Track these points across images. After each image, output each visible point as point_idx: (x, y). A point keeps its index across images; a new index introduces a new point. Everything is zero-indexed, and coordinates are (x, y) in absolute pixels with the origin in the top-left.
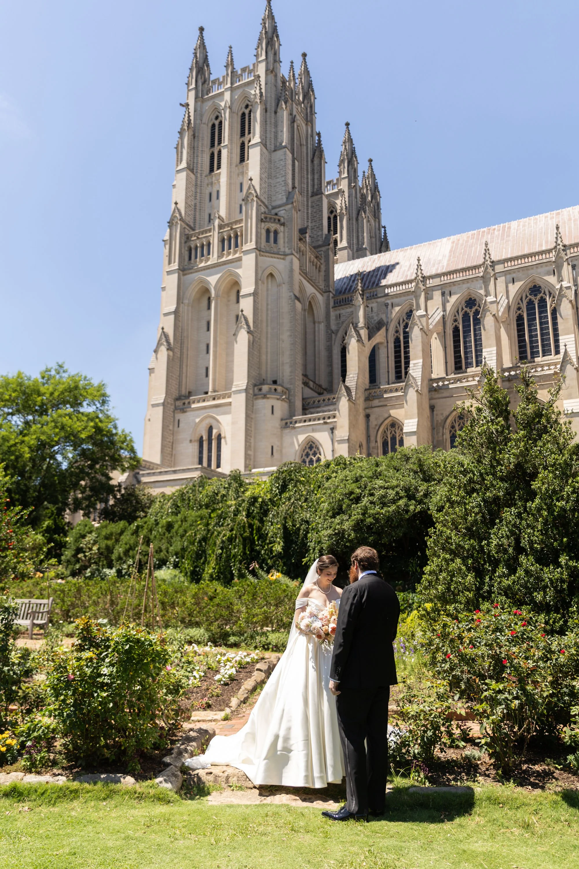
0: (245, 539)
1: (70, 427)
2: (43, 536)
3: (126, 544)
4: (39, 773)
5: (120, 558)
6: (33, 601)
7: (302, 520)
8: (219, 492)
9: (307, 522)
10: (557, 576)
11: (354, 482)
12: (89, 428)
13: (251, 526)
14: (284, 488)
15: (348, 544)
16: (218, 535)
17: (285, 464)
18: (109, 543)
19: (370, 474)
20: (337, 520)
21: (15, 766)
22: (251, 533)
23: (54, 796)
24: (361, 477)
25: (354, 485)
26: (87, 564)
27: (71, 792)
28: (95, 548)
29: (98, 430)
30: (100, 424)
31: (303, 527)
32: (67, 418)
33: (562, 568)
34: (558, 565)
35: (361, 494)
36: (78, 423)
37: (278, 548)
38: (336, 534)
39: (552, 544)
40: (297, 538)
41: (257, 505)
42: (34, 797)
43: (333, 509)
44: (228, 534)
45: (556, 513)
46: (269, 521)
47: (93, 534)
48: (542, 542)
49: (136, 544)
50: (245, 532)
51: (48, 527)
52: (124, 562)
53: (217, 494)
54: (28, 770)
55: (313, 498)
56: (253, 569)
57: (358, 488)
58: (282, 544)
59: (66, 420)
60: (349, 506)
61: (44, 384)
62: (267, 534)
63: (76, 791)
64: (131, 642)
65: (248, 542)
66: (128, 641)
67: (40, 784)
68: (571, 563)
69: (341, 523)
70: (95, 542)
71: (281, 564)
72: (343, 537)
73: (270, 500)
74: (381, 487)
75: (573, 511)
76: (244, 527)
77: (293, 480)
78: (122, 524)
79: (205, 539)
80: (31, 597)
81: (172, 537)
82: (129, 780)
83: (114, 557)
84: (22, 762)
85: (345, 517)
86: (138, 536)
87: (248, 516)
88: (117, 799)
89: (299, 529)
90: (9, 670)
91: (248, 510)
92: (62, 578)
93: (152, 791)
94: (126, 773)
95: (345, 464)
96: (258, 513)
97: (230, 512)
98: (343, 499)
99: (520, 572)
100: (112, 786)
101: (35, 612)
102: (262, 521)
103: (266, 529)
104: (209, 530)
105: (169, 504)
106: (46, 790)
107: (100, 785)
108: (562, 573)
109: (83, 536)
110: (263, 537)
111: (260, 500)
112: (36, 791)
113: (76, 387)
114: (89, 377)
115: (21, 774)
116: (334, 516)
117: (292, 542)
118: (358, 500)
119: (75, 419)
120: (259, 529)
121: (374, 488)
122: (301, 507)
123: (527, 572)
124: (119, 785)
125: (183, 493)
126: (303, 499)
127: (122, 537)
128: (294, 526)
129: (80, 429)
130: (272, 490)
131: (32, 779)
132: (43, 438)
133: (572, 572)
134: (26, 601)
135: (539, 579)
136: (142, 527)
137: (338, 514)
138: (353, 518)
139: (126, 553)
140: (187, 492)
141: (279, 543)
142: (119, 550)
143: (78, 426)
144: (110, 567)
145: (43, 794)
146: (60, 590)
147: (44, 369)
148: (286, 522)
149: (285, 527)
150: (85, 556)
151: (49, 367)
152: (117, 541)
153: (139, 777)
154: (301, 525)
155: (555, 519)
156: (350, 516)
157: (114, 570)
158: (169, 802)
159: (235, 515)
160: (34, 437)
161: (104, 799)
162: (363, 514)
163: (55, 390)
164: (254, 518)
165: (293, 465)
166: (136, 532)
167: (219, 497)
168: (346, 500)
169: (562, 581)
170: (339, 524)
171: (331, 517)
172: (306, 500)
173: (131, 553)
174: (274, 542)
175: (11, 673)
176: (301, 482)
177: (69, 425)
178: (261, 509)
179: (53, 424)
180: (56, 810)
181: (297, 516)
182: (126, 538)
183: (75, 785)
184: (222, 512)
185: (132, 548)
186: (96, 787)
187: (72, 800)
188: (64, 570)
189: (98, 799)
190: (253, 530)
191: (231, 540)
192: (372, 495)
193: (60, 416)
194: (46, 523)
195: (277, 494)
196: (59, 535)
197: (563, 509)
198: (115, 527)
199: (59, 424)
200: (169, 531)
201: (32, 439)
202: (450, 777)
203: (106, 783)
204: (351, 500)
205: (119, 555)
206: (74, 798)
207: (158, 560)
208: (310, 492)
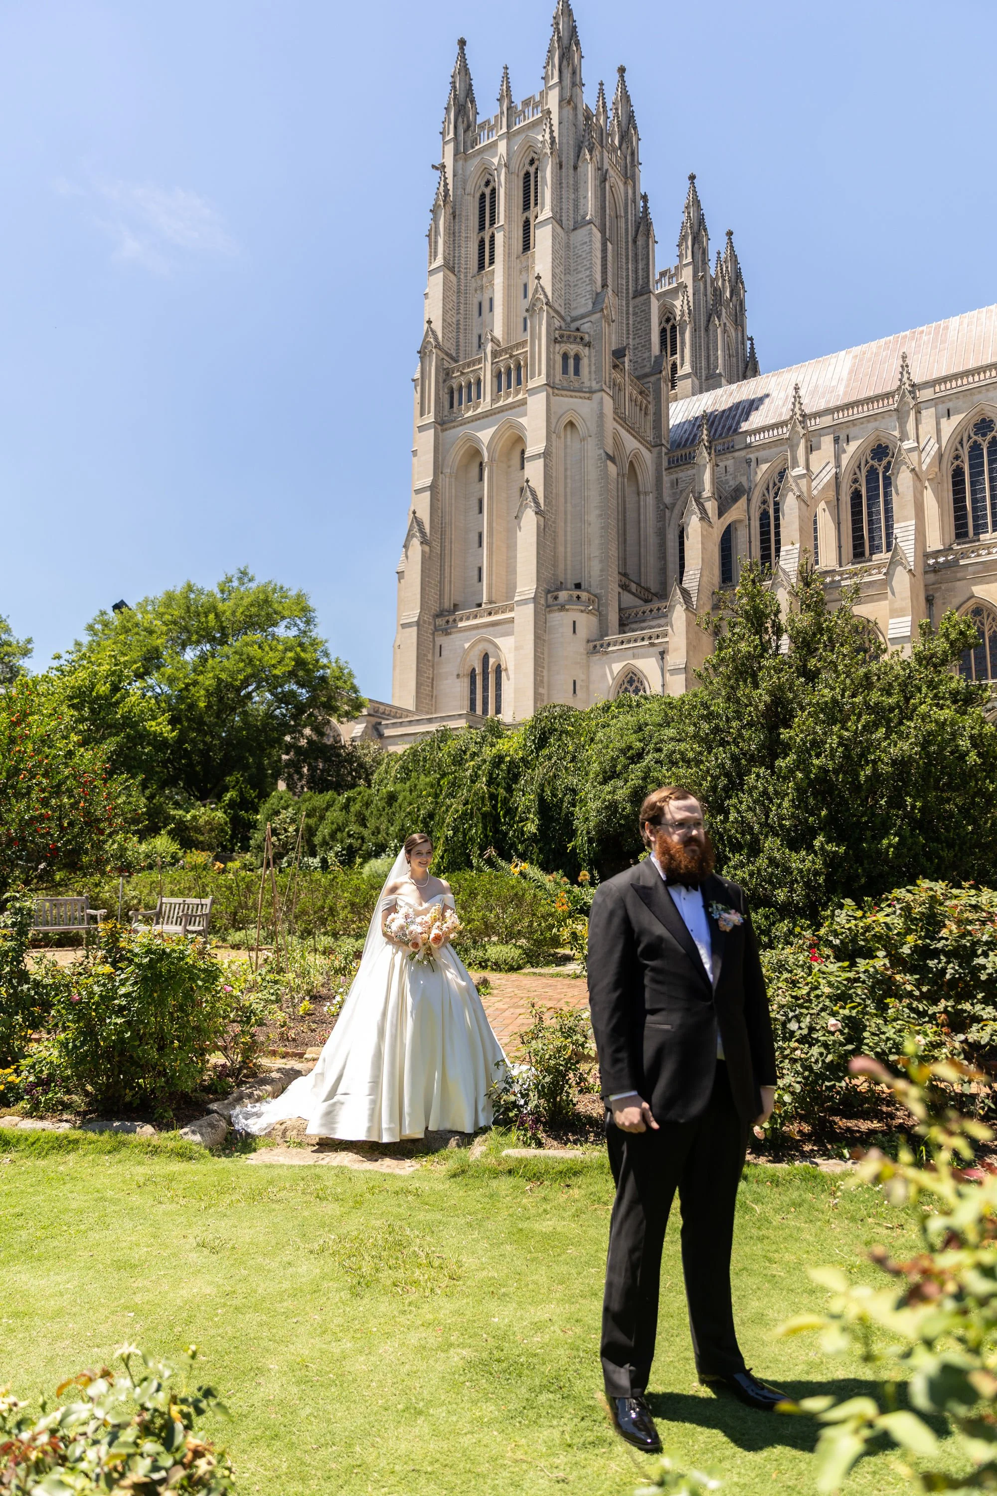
0: (485, 816)
1: (260, 660)
2: (225, 812)
3: (332, 823)
4: (41, 1118)
5: (325, 843)
6: (188, 900)
7: (567, 788)
8: (467, 749)
9: (574, 791)
10: (808, 864)
11: (635, 732)
12: (287, 661)
13: (493, 797)
14: (542, 742)
15: (622, 822)
16: (447, 811)
17: (544, 709)
18: (312, 821)
19: (658, 719)
20: (608, 788)
21: (13, 1109)
22: (494, 807)
23: (46, 1147)
24: (647, 725)
25: (634, 736)
26: (281, 850)
27: (70, 1142)
28: (291, 829)
29: (300, 663)
30: (302, 655)
31: (568, 797)
32: (256, 647)
33: (816, 855)
34: (810, 848)
35: (643, 749)
36: (271, 654)
37: (531, 828)
38: (607, 807)
39: (806, 820)
40: (559, 814)
41: (503, 767)
42: (23, 1147)
43: (605, 772)
44: (461, 808)
45: (812, 776)
46: (520, 790)
47: (290, 809)
48: (793, 816)
49: (346, 825)
50: (484, 805)
51: (230, 800)
52: (331, 848)
53: (465, 752)
54: (28, 1115)
55: (585, 755)
56: (489, 857)
57: (640, 741)
58: (537, 822)
59: (254, 651)
60: (626, 767)
61: (224, 600)
62: (517, 808)
63: (76, 1141)
65: (491, 820)
66: (149, 952)
67: (34, 1130)
68: (828, 847)
69: (613, 792)
70: (293, 821)
71: (536, 850)
72: (616, 811)
73: (522, 759)
74: (672, 739)
75: (836, 772)
76: (483, 798)
77: (556, 730)
78: (329, 795)
79: (431, 816)
81: (394, 814)
82: (148, 1129)
83: (317, 840)
84: (24, 1105)
85: (620, 783)
86: (348, 812)
87: (489, 783)
88: (124, 1152)
89: (562, 801)
90: (29, 989)
91: (491, 774)
92: (250, 870)
93: (171, 1145)
94: (147, 1119)
95: (630, 706)
96: (504, 778)
97: (465, 777)
98: (618, 757)
99: (762, 861)
100: (122, 1137)
101: (192, 916)
102: (509, 790)
103: (515, 801)
104: (437, 803)
105: (397, 766)
106: (38, 1139)
107: (106, 1135)
108: (814, 862)
109: (277, 813)
110: (511, 812)
111: (508, 759)
112: (27, 1139)
113: (266, 601)
114: (286, 587)
115: (17, 1119)
116: (605, 782)
117: (552, 819)
118: (639, 756)
119: (267, 648)
120: (505, 801)
121: (662, 741)
122: (566, 769)
123: (772, 861)
124: (132, 1135)
125: (416, 751)
126: (569, 757)
127: (328, 814)
128: (554, 795)
129: (273, 662)
130: (525, 745)
131: (29, 1125)
132: (223, 676)
133: (832, 860)
134: (180, 900)
135: (788, 870)
136: (354, 799)
137: (611, 778)
138: (629, 784)
139: (333, 835)
140: (424, 750)
141: (533, 822)
142: (324, 831)
143: (271, 658)
144: (314, 855)
145: (33, 1144)
147: (223, 579)
148: (543, 791)
149: (541, 800)
150: (279, 840)
151: (229, 575)
152: (322, 818)
153: (162, 1125)
154: (565, 795)
155: (811, 783)
156: (626, 781)
157: (318, 859)
158: (191, 1158)
159: (473, 782)
160: (211, 675)
161: (110, 1152)
162: (644, 779)
163: (238, 606)
164: (498, 785)
165: (557, 709)
166: (346, 807)
167: (467, 757)
168: (622, 759)
169: (817, 873)
170: (610, 793)
171: (601, 784)
172: (574, 759)
173: (339, 836)
174: (527, 819)
176: (567, 733)
177: (259, 657)
178: (509, 773)
179: (237, 657)
180: (41, 1163)
181: (558, 783)
182: (334, 815)
183: (77, 1134)
184: (456, 778)
185: (340, 829)
186: (102, 1138)
187: (68, 1152)
188: (253, 859)
189: (101, 1152)
190: (497, 802)
191: (464, 817)
192: (659, 750)
193: (247, 644)
194: (229, 795)
195: (532, 751)
196: (246, 812)
197: (823, 769)
198: (320, 800)
199: (244, 657)
200: (390, 805)
201: (208, 680)
202: (571, 1138)
203: (116, 1131)
204: (628, 758)
205: (324, 838)
206: (73, 1150)
207: (376, 845)
208: (580, 747)
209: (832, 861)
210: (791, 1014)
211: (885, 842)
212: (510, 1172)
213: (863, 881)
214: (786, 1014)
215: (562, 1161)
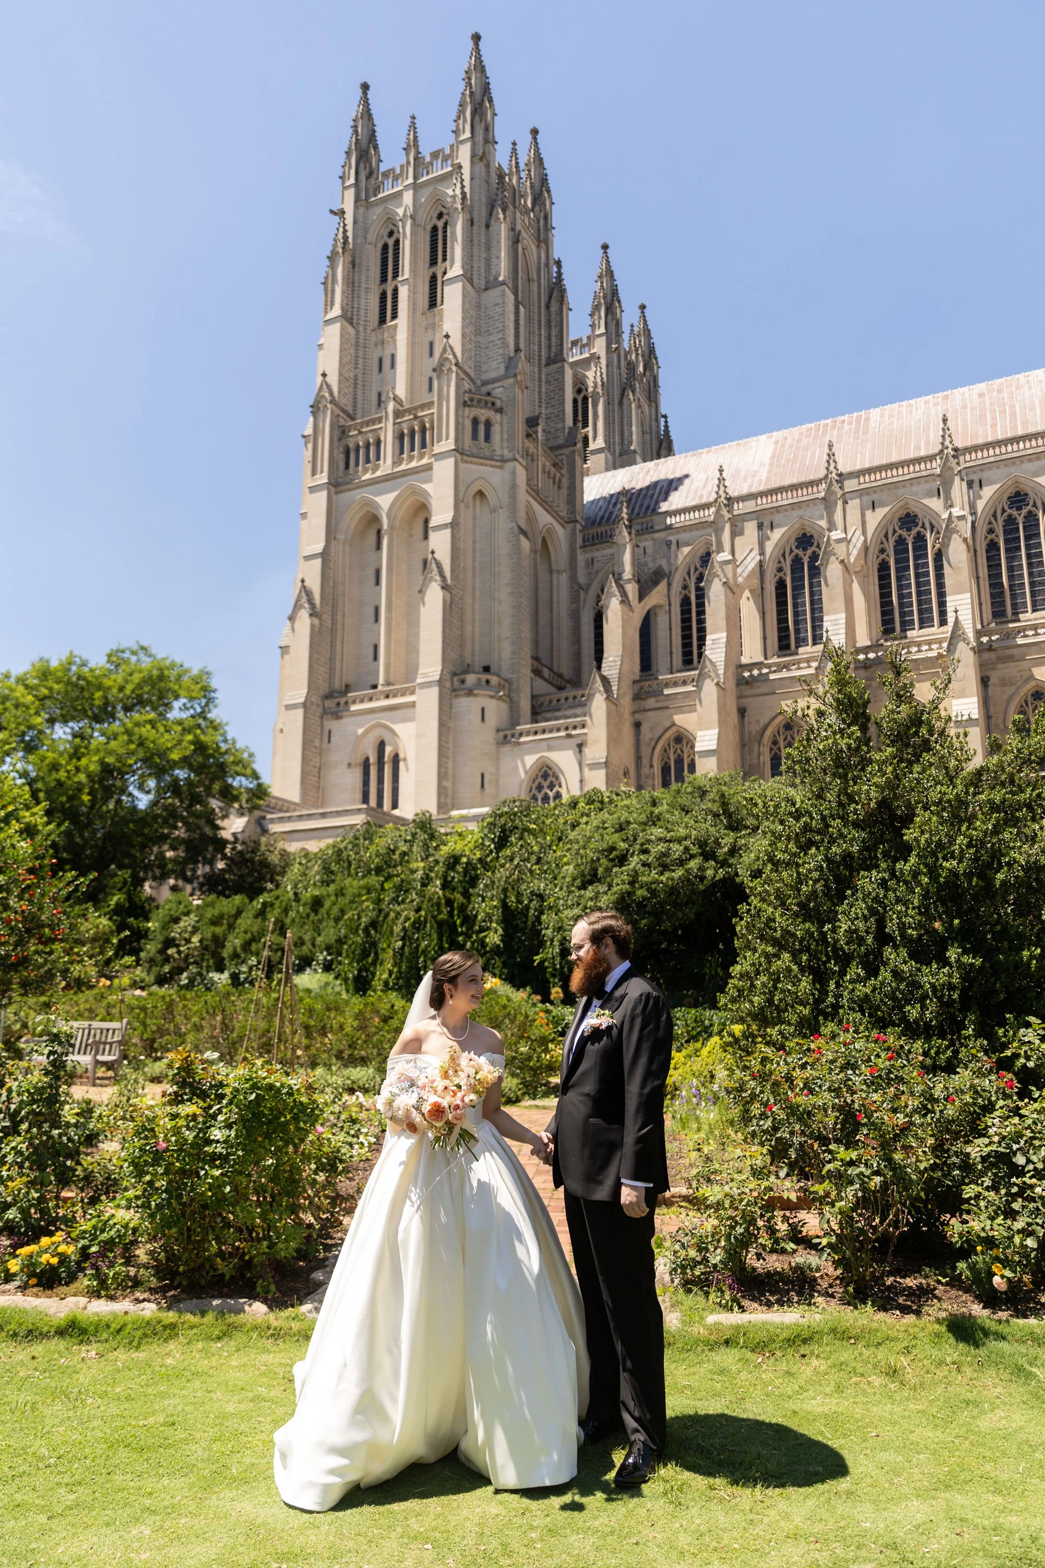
0: (440, 924)
1: (153, 742)
2: (110, 919)
3: (246, 932)
4: (112, 1298)
5: (235, 956)
6: (96, 1024)
7: (532, 893)
8: (396, 848)
9: (541, 897)
10: (943, 979)
11: (617, 831)
12: (185, 744)
13: (449, 903)
14: (502, 842)
16: (397, 918)
17: (504, 802)
18: (218, 930)
19: (643, 818)
20: (589, 893)
21: (73, 1287)
22: (451, 914)
23: (139, 1334)
24: (628, 823)
25: (616, 835)
26: (182, 964)
27: (165, 1327)
28: (195, 939)
29: (200, 747)
30: (203, 738)
31: (534, 904)
32: (148, 727)
33: (951, 967)
34: (945, 962)
35: (628, 850)
36: (167, 736)
37: (494, 938)
39: (936, 929)
40: (525, 923)
41: (459, 868)
42: (105, 1335)
43: (583, 875)
44: (412, 915)
45: (942, 880)
46: (479, 895)
47: (192, 916)
48: (920, 925)
49: (262, 933)
50: (440, 912)
51: (117, 904)
52: (243, 962)
53: (393, 852)
54: (95, 1294)
55: (550, 856)
57: (623, 840)
58: (500, 931)
59: (146, 730)
60: (608, 870)
61: (110, 673)
62: (476, 916)
63: (173, 1326)
64: (258, 1088)
65: (447, 929)
66: (254, 1087)
67: (115, 1315)
68: (965, 959)
69: (596, 898)
70: (195, 930)
71: (499, 963)
73: (480, 860)
74: (660, 839)
75: (969, 876)
76: (438, 904)
77: (516, 828)
78: (238, 899)
79: (374, 924)
80: (92, 1019)
81: (320, 921)
82: (259, 1308)
83: (226, 953)
84: (84, 1282)
85: (602, 888)
86: (265, 919)
87: (444, 887)
88: (240, 1337)
89: (527, 908)
90: (60, 1135)
91: (445, 877)
92: (142, 988)
93: (295, 1326)
94: (253, 1297)
95: (602, 802)
96: (460, 882)
97: (415, 880)
98: (598, 859)
99: (885, 974)
100: (232, 1318)
101: (100, 1042)
102: (466, 895)
103: (474, 908)
104: (380, 911)
105: (316, 868)
106: (125, 1325)
107: (210, 1317)
108: (950, 976)
109: (176, 920)
110: (469, 920)
111: (464, 860)
112: (108, 1326)
113: (161, 677)
114: (185, 663)
115: (83, 1300)
116: (583, 887)
117: (516, 928)
118: (622, 860)
119: (162, 729)
120: (463, 908)
121: (649, 841)
122: (531, 871)
123: (896, 974)
124: (242, 1315)
125: (340, 850)
126: (534, 858)
127: (239, 921)
128: (519, 901)
129: (169, 745)
130: (482, 844)
131: (101, 1307)
132: (110, 760)
135: (916, 985)
136: (272, 905)
137: (591, 882)
138: (615, 889)
139: (246, 946)
140: (346, 848)
141: (496, 932)
142: (234, 942)
143: (166, 740)
144: (220, 969)
145: (119, 1331)
146: (139, 1008)
147: (112, 648)
148: (506, 896)
149: (504, 905)
150: (179, 952)
151: (120, 645)
152: (231, 927)
153: (274, 1304)
154: (531, 901)
155: (941, 887)
156: (610, 886)
157: (226, 975)
159: (424, 885)
160: (95, 758)
161: (219, 1338)
162: (632, 883)
163: (127, 682)
164: (454, 889)
165: (517, 804)
166: (262, 914)
167: (396, 857)
168: (604, 861)
169: (952, 987)
170: (591, 899)
171: (579, 888)
172: (538, 861)
173: (254, 947)
174: (488, 929)
175: (65, 1139)
176: (530, 832)
177: (152, 739)
178: (465, 876)
179: (125, 737)
180: (141, 1355)
181: (523, 887)
182: (246, 922)
183: (171, 1316)
184: (402, 881)
185: (254, 939)
186: (205, 1320)
187: (166, 1340)
188: (144, 975)
189: (209, 1338)
190: (452, 909)
191: (418, 925)
192: (645, 852)
193: (138, 724)
194: (115, 898)
195: (491, 852)
196: (136, 919)
197: (953, 873)
198: (227, 905)
199: (135, 738)
200: (316, 911)
201: (91, 763)
202: (772, 1299)
203: (221, 1313)
204: (612, 860)
205: (235, 950)
206: (170, 1337)
207: (299, 957)
208: (545, 848)
209: (968, 973)
210: (1015, 1147)
211: (1026, 953)
212: (727, 1342)
213: (1002, 996)
214: (1009, 1147)
215: (783, 1327)
